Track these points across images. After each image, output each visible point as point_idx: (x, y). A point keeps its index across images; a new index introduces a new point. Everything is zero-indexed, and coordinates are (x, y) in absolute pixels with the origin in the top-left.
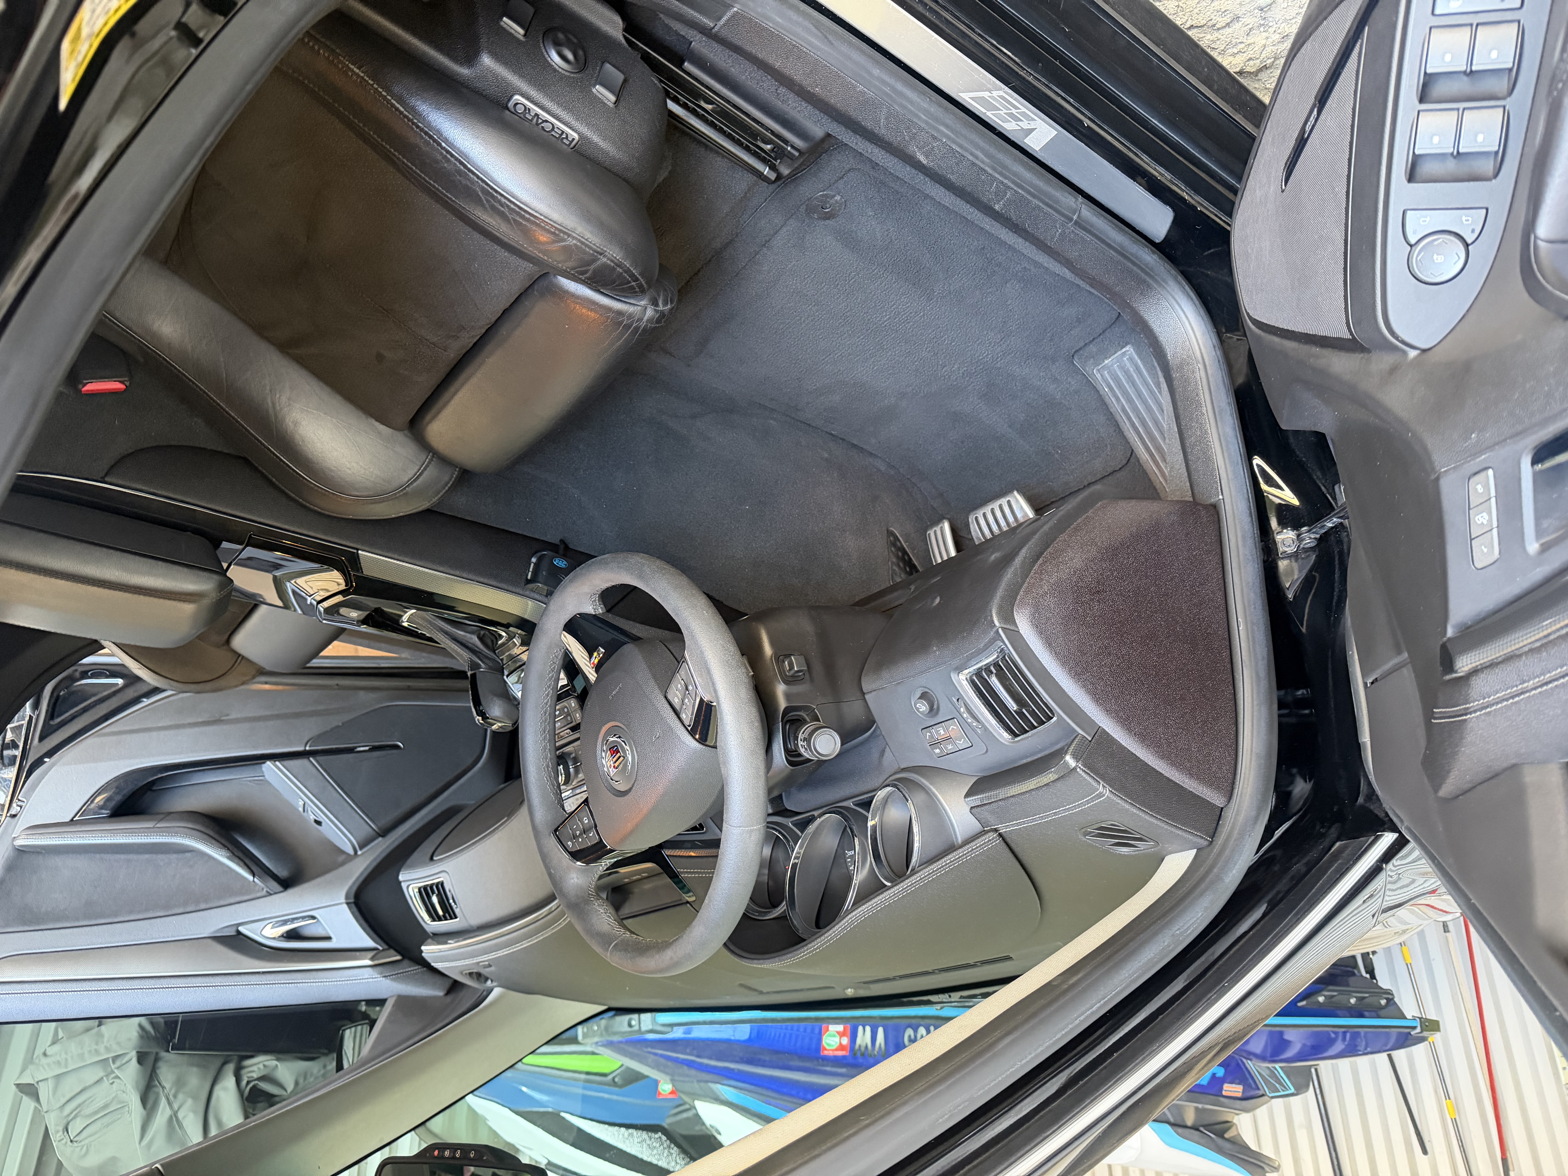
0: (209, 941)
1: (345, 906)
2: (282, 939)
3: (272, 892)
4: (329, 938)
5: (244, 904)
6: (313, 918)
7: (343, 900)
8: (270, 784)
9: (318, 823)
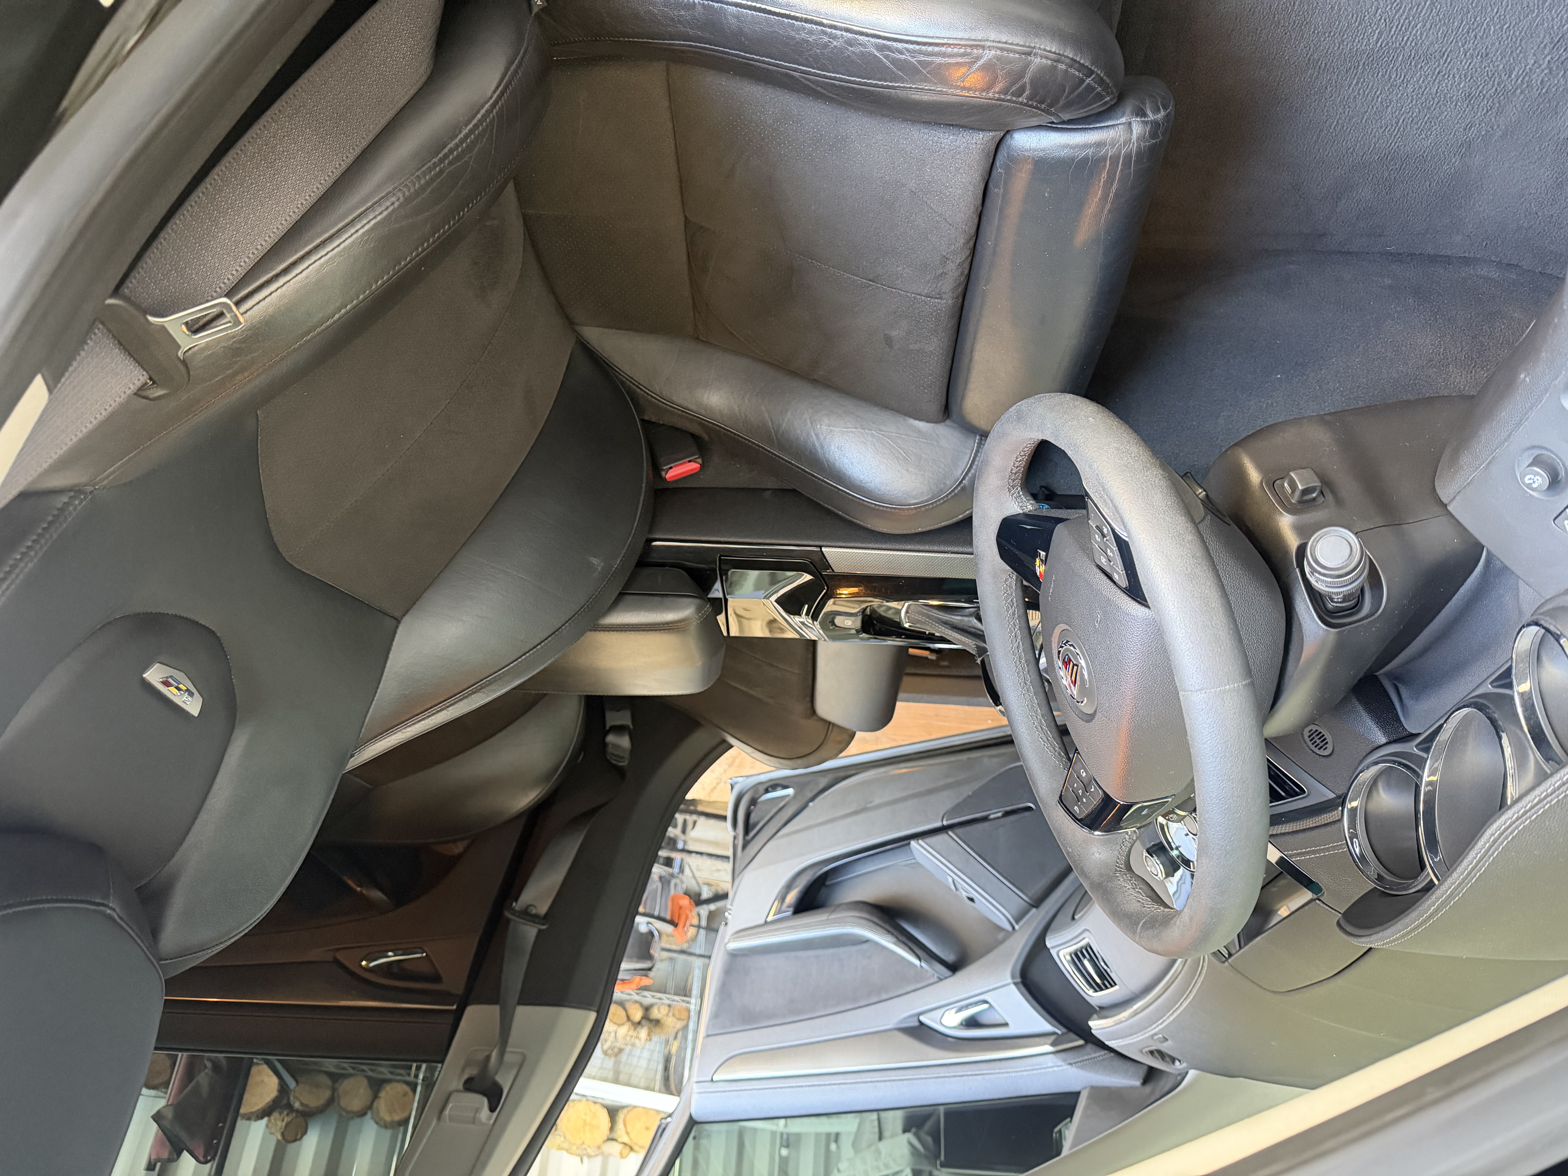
0: (897, 1033)
1: (1013, 987)
2: (961, 1027)
3: (942, 977)
4: (1006, 1025)
5: (918, 992)
6: (986, 1002)
7: (1010, 980)
8: (921, 866)
9: (972, 900)
